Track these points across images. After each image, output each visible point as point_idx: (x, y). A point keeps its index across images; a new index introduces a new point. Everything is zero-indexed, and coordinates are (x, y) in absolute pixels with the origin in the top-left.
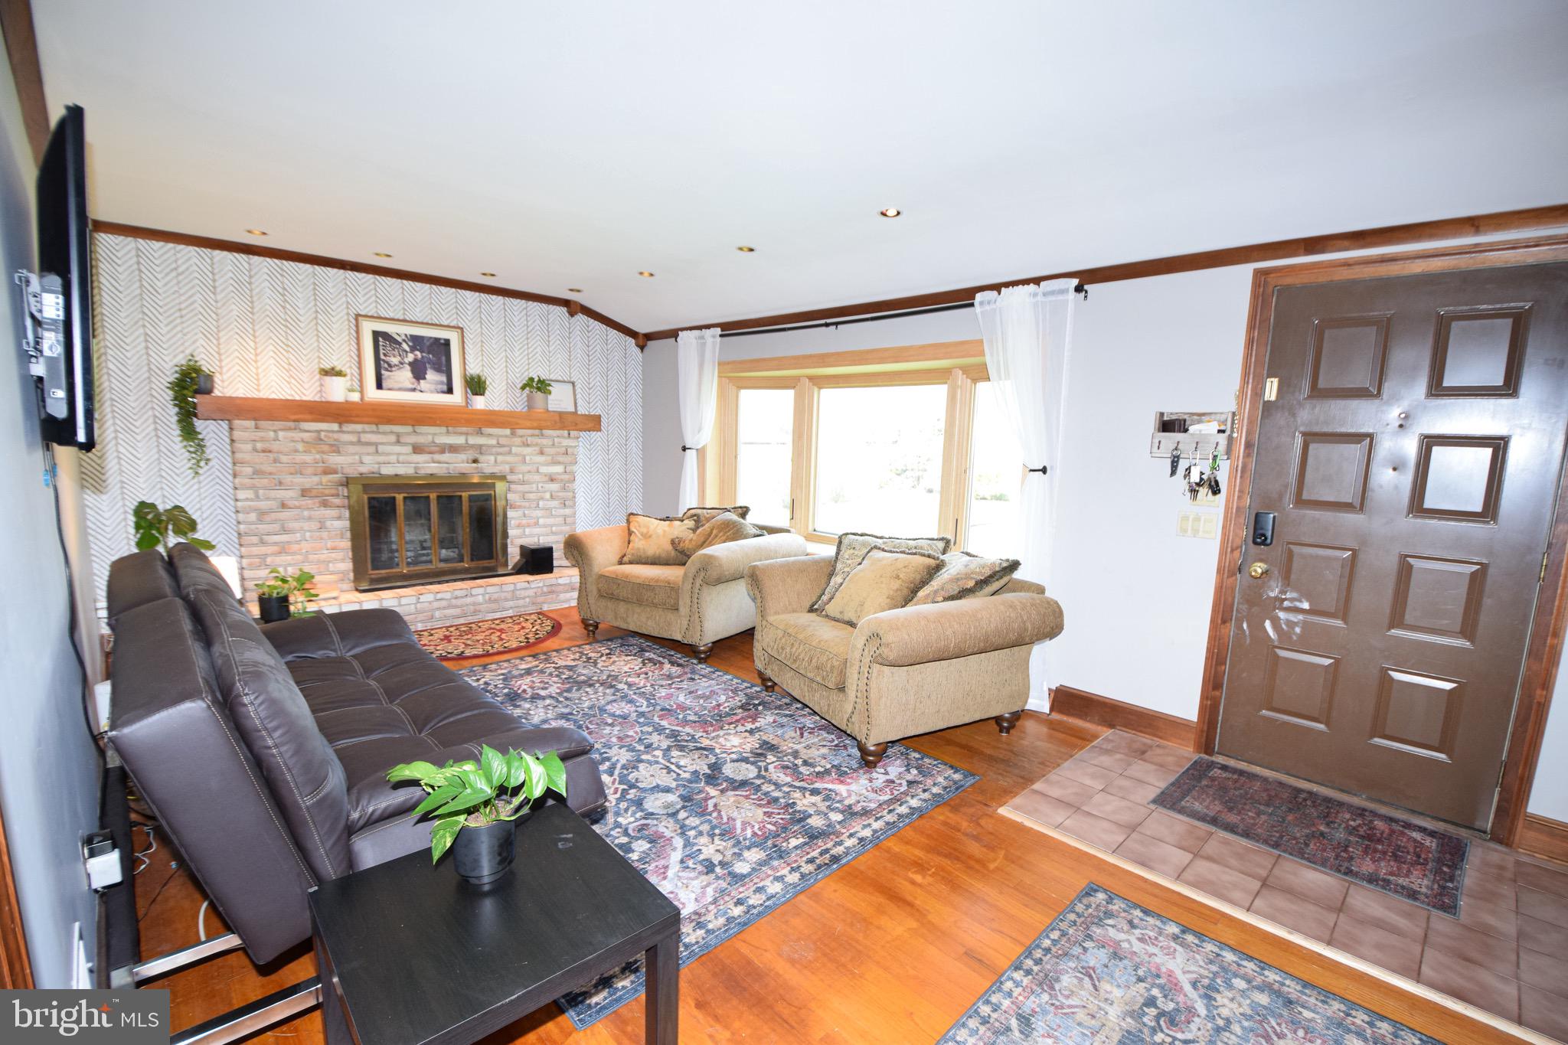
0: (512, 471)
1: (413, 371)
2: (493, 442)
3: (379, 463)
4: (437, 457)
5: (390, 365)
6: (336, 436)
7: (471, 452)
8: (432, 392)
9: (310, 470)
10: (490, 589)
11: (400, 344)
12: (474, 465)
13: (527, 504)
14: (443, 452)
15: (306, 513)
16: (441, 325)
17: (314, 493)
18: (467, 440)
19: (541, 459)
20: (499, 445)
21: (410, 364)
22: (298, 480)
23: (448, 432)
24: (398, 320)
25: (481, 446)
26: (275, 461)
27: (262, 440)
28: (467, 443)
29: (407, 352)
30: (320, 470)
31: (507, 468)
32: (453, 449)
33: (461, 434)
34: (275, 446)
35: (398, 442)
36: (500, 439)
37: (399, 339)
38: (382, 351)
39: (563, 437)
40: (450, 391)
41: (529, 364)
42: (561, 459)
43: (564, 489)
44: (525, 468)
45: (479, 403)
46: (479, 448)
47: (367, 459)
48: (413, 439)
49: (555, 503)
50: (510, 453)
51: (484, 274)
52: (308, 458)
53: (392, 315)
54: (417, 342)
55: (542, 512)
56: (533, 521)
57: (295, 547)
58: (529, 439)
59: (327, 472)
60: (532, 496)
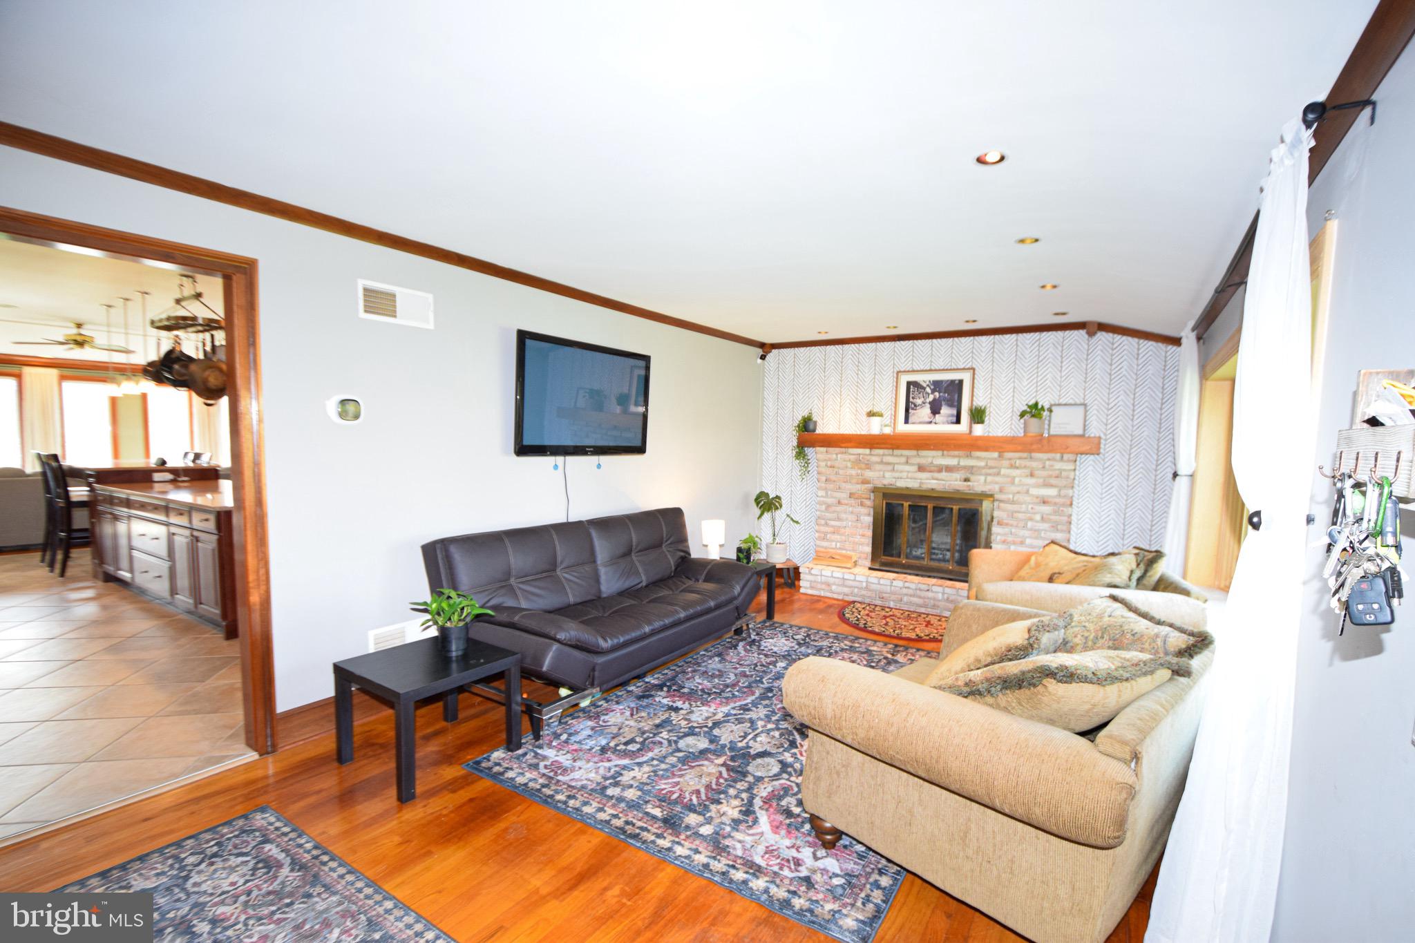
0: (1001, 491)
1: (931, 408)
2: (982, 464)
3: (895, 478)
4: (936, 475)
5: (915, 406)
6: (868, 457)
7: (963, 472)
8: (943, 423)
9: (854, 481)
10: (948, 590)
11: (924, 388)
12: (965, 483)
13: (1015, 523)
14: (940, 471)
15: (851, 509)
16: (958, 369)
17: (856, 496)
18: (959, 462)
19: (1033, 481)
20: (987, 466)
21: (930, 403)
22: (849, 486)
23: (943, 455)
24: (926, 371)
25: (972, 467)
26: (836, 473)
27: (830, 460)
28: (959, 464)
29: (929, 394)
30: (860, 481)
31: (997, 487)
32: (949, 469)
33: (954, 456)
34: (836, 464)
35: (907, 462)
36: (989, 462)
37: (924, 385)
38: (911, 396)
39: (1054, 460)
40: (958, 421)
41: (1037, 391)
42: (1053, 481)
43: (1055, 512)
44: (1014, 489)
45: (978, 430)
46: (970, 469)
47: (888, 475)
48: (917, 460)
49: (1046, 526)
50: (998, 474)
51: (967, 322)
52: (853, 472)
53: (922, 368)
54: (937, 385)
55: (1030, 532)
56: (1020, 540)
57: (843, 530)
58: (1018, 462)
59: (865, 482)
60: (1020, 516)
